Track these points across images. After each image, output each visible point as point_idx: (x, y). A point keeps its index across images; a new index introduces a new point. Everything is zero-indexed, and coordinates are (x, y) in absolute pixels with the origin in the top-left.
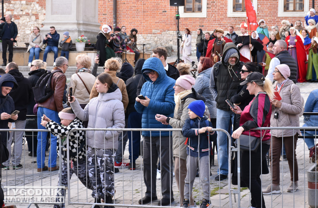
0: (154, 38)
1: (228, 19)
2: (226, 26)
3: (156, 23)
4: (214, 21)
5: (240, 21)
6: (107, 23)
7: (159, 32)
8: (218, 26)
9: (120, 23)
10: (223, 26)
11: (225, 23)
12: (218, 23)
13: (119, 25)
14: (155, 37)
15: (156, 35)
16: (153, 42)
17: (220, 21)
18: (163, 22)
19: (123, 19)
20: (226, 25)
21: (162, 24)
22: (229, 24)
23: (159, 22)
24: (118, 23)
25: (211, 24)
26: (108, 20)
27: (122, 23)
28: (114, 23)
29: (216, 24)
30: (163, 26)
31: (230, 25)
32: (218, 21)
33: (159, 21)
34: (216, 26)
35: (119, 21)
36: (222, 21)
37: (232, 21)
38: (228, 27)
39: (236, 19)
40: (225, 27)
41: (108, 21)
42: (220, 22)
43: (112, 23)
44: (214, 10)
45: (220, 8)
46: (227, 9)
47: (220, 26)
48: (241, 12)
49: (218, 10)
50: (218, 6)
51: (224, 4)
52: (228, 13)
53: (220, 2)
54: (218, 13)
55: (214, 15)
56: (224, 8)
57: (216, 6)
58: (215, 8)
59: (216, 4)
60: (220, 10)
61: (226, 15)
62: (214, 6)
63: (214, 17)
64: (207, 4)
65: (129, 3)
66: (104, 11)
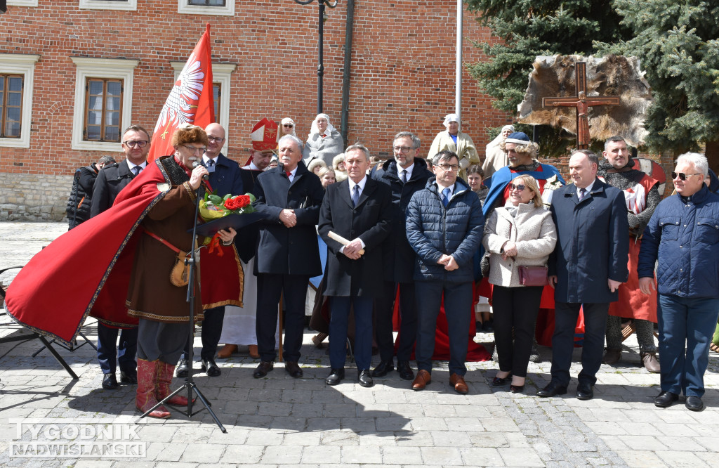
1: (72, 153)
2: (68, 166)
4: (43, 155)
8: (52, 166)
10: (61, 167)
11: (66, 160)
12: (51, 159)
17: (55, 156)
20: (68, 164)
22: (74, 163)
29: (49, 163)
31: (76, 164)
32: (51, 155)
34: (48, 166)
36: (61, 156)
37: (80, 158)
38: (72, 168)
39: (88, 155)
40: (66, 167)
42: (57, 159)
44: (46, 134)
45: (58, 131)
46: (71, 135)
47: (56, 167)
48: (99, 141)
49: (53, 134)
50: (54, 128)
51: (65, 125)
52: (72, 141)
53: (58, 121)
54: (52, 142)
55: (44, 145)
56: (65, 132)
57: (50, 128)
58: (47, 131)
59: (50, 124)
60: (57, 135)
61: (69, 146)
62: (46, 127)
63: (44, 148)
64: (32, 123)
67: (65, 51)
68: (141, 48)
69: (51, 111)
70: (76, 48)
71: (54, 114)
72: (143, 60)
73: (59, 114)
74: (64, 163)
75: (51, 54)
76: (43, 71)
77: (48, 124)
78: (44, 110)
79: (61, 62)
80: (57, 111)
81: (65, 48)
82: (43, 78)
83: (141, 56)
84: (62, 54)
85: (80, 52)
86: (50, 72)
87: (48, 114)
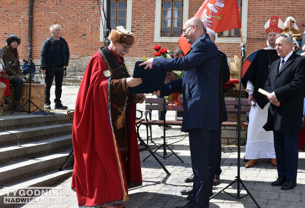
0: (72, 63)
1: (154, 44)
3: (75, 47)
4: (138, 46)
5: (168, 46)
6: (22, 47)
7: (78, 57)
8: (144, 52)
9: (36, 47)
10: (148, 52)
11: (151, 48)
12: (143, 48)
13: (35, 49)
14: (74, 62)
15: (74, 60)
16: (71, 68)
17: (145, 46)
18: (83, 47)
19: (39, 43)
21: (81, 49)
23: (78, 47)
24: (34, 47)
25: (136, 50)
26: (22, 43)
27: (38, 47)
28: (29, 47)
29: (142, 50)
30: (82, 51)
32: (143, 46)
33: (78, 45)
34: (141, 52)
35: (35, 45)
36: (148, 46)
39: (163, 45)
40: (151, 52)
41: (23, 45)
42: (146, 48)
43: (27, 47)
44: (140, 34)
45: (146, 32)
46: (154, 34)
47: (146, 52)
48: (170, 36)
49: (143, 34)
50: (144, 30)
51: (150, 28)
52: (155, 37)
53: (146, 26)
54: (143, 38)
55: (139, 40)
56: (150, 32)
57: (142, 30)
58: (140, 32)
59: (142, 28)
60: (146, 34)
61: (153, 40)
62: (140, 30)
63: (139, 42)
64: (132, 27)
65: (46, 25)
66: (19, 33)
69: (142, 20)
71: (144, 22)
73: (146, 22)
74: (150, 50)
77: (141, 28)
78: (138, 19)
80: (146, 20)
87: (140, 22)
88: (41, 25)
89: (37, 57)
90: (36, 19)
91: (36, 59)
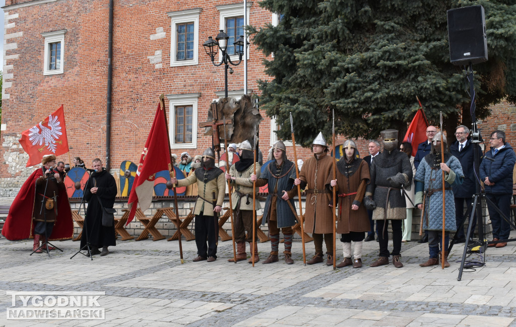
13: (112, 158)
19: (116, 152)
24: (112, 156)
27: (116, 156)
28: (107, 156)
63: (204, 148)
64: (198, 133)
65: (122, 134)
66: (99, 143)
67: (213, 89)
68: (253, 82)
70: (218, 86)
72: (254, 89)
75: (206, 92)
76: (203, 102)
79: (211, 95)
81: (213, 87)
82: (203, 106)
83: (253, 87)
84: (211, 91)
85: (220, 89)
86: (205, 102)
88: (118, 134)
89: (115, 166)
90: (113, 128)
91: (114, 168)
